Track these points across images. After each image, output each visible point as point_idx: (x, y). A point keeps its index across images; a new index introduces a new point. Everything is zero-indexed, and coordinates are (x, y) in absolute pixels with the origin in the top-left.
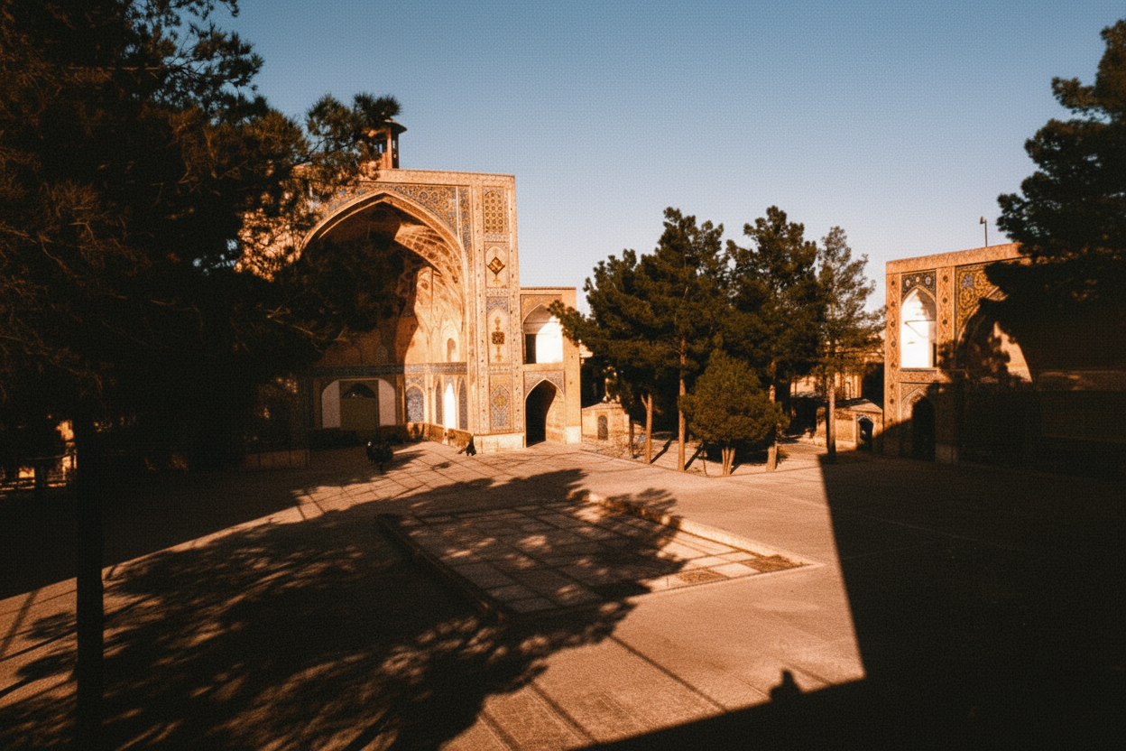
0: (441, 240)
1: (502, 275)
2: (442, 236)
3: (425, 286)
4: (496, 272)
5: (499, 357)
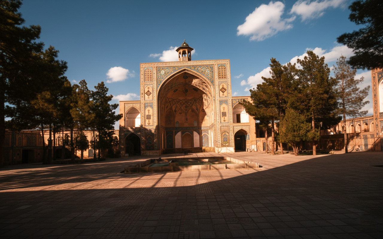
0: (204, 83)
1: (225, 93)
2: (205, 81)
3: (205, 100)
4: (223, 92)
5: (225, 121)
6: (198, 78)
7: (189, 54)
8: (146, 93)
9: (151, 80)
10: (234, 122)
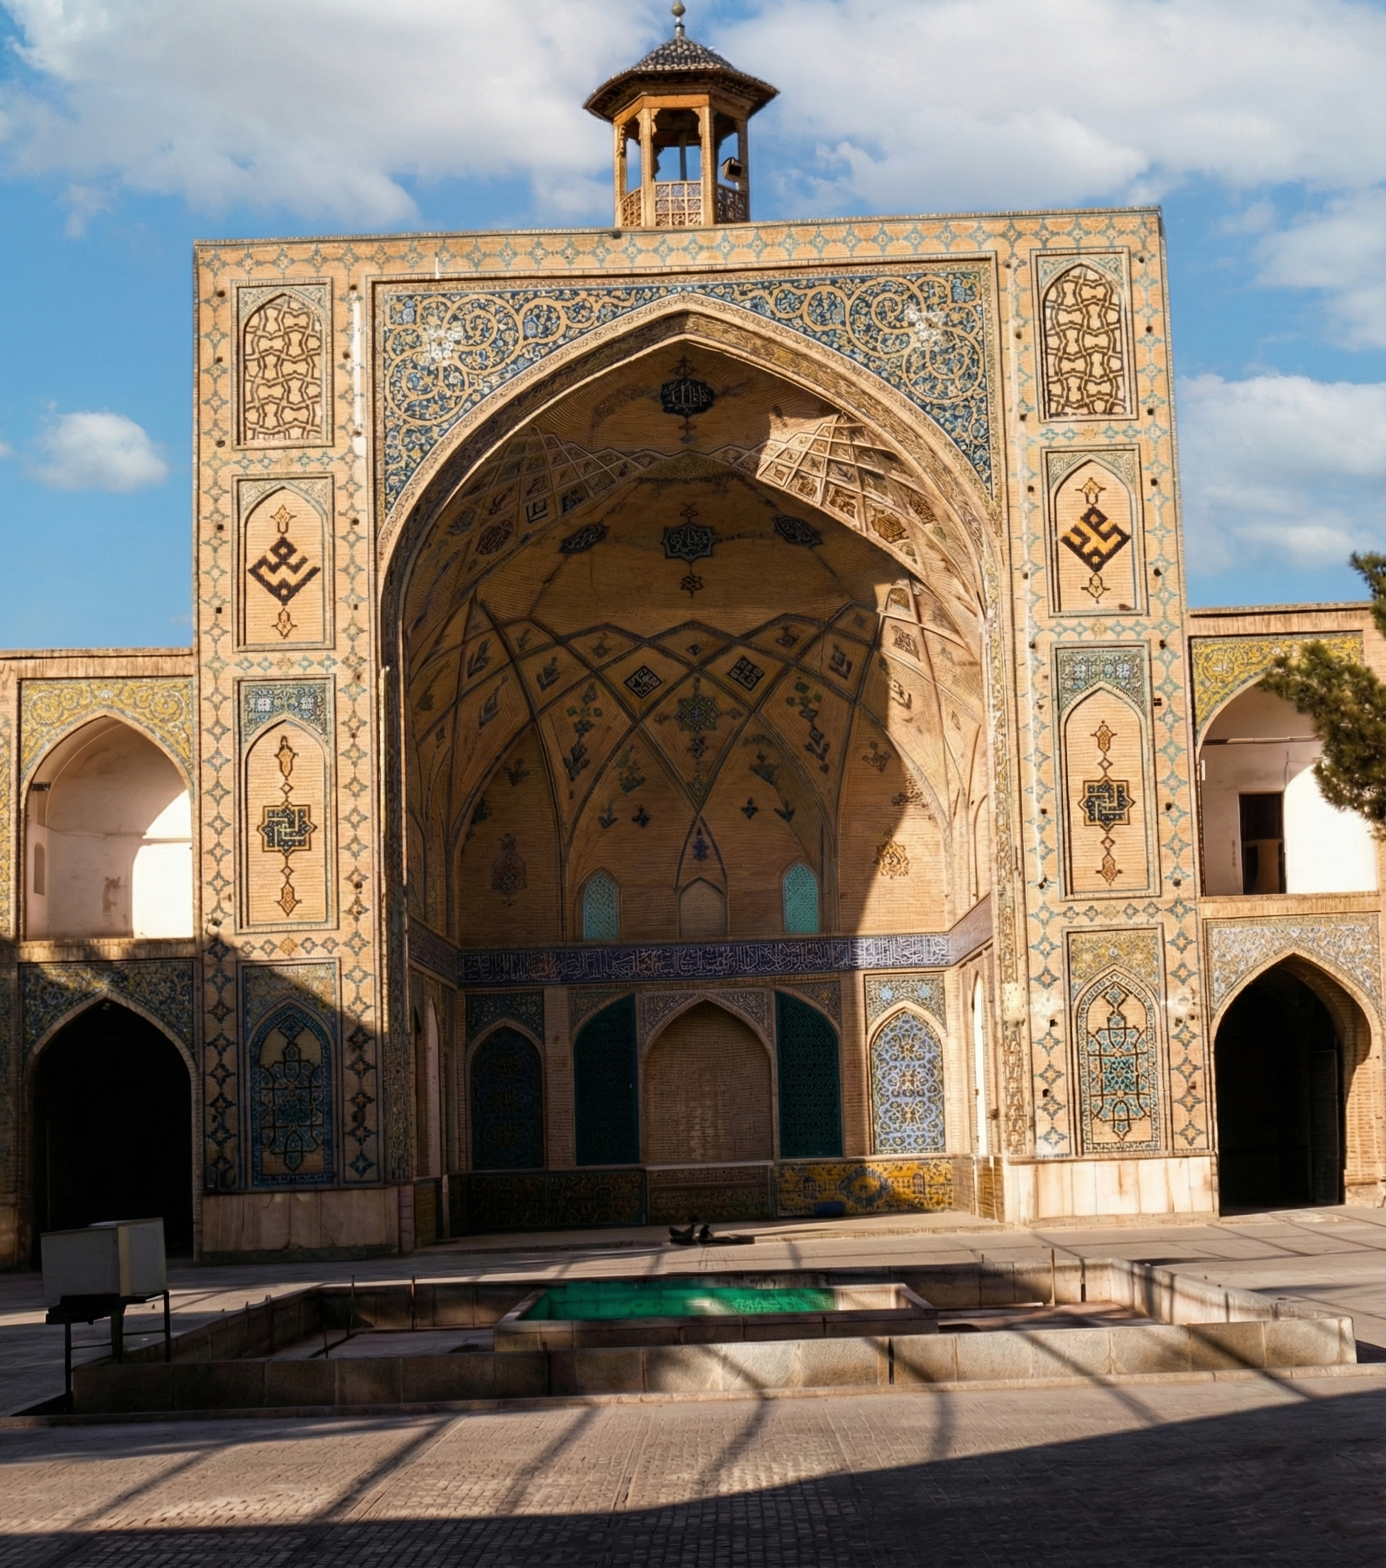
0: (892, 458)
1: (1118, 573)
4: (1095, 561)
5: (1109, 871)
6: (826, 409)
7: (730, 144)
8: (254, 571)
9: (308, 426)
10: (1207, 889)
